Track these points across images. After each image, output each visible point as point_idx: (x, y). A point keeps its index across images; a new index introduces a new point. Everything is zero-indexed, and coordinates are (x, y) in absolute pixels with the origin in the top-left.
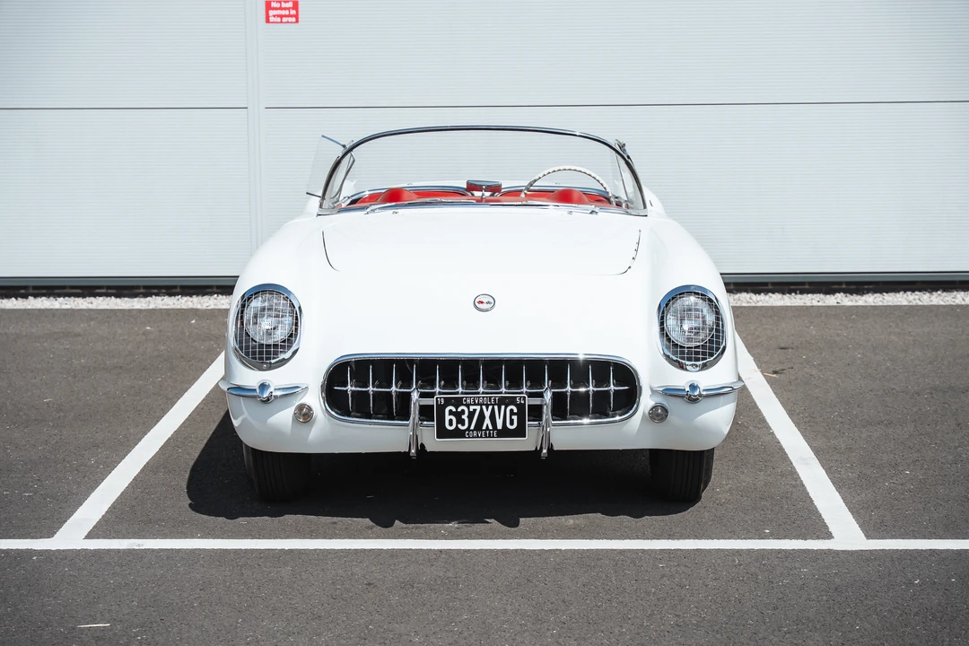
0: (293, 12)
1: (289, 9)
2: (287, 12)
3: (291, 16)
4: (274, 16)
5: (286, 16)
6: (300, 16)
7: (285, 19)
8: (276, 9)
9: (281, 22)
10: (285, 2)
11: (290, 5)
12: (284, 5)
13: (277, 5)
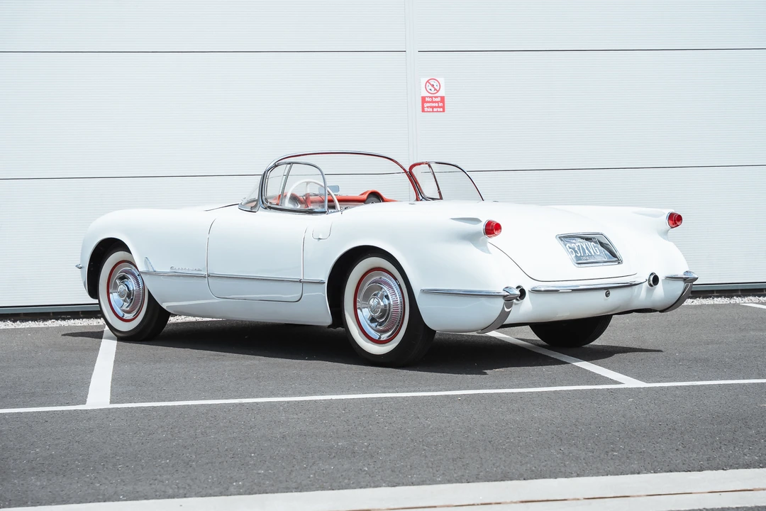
0: (441, 104)
1: (437, 102)
2: (437, 105)
3: (439, 107)
4: (428, 107)
5: (436, 107)
6: (446, 107)
7: (435, 110)
9: (433, 111)
10: (436, 97)
11: (439, 99)
12: (435, 100)
13: (430, 99)
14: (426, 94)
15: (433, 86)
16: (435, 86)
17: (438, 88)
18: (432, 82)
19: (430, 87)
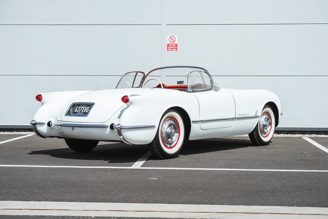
0: (175, 47)
1: (174, 46)
3: (174, 48)
4: (170, 48)
5: (173, 48)
6: (177, 48)
9: (172, 50)
12: (173, 45)
13: (171, 45)
14: (169, 43)
15: (172, 39)
16: (173, 39)
17: (174, 40)
19: (171, 40)
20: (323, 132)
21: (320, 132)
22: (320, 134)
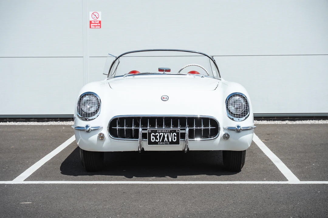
1: (98, 23)
2: (97, 25)
3: (98, 26)
4: (93, 26)
5: (96, 26)
6: (101, 26)
7: (96, 27)
8: (93, 23)
9: (95, 28)
10: (96, 21)
11: (98, 22)
12: (96, 22)
13: (94, 22)
14: (91, 19)
15: (95, 15)
16: (96, 16)
17: (98, 17)
18: (95, 14)
19: (94, 16)
20: (264, 117)
21: (261, 117)
22: (262, 120)
